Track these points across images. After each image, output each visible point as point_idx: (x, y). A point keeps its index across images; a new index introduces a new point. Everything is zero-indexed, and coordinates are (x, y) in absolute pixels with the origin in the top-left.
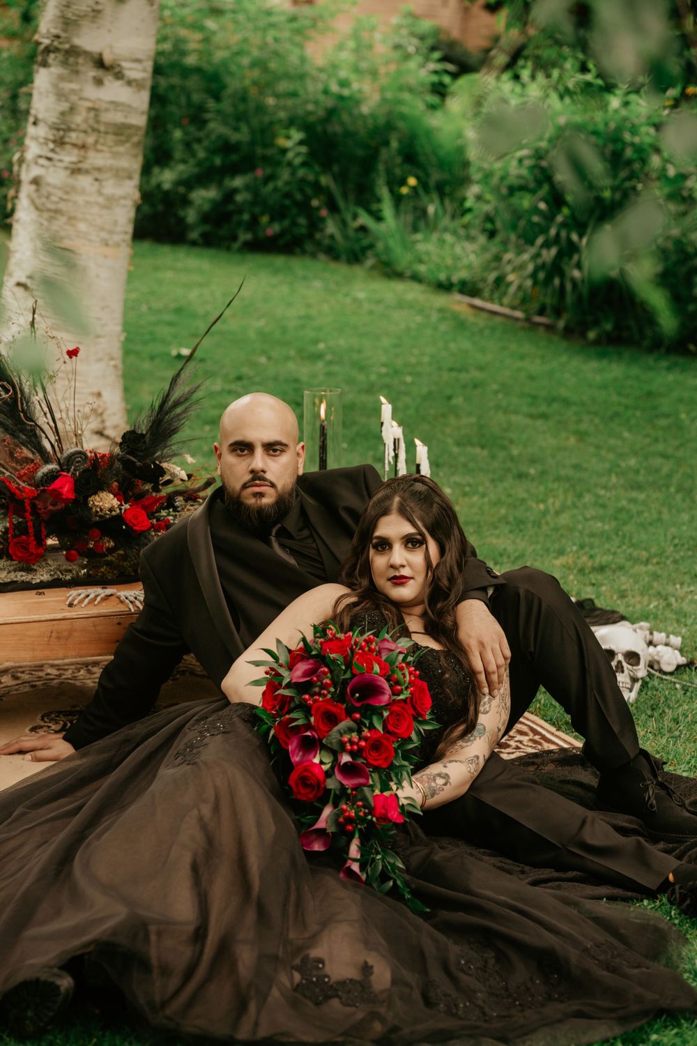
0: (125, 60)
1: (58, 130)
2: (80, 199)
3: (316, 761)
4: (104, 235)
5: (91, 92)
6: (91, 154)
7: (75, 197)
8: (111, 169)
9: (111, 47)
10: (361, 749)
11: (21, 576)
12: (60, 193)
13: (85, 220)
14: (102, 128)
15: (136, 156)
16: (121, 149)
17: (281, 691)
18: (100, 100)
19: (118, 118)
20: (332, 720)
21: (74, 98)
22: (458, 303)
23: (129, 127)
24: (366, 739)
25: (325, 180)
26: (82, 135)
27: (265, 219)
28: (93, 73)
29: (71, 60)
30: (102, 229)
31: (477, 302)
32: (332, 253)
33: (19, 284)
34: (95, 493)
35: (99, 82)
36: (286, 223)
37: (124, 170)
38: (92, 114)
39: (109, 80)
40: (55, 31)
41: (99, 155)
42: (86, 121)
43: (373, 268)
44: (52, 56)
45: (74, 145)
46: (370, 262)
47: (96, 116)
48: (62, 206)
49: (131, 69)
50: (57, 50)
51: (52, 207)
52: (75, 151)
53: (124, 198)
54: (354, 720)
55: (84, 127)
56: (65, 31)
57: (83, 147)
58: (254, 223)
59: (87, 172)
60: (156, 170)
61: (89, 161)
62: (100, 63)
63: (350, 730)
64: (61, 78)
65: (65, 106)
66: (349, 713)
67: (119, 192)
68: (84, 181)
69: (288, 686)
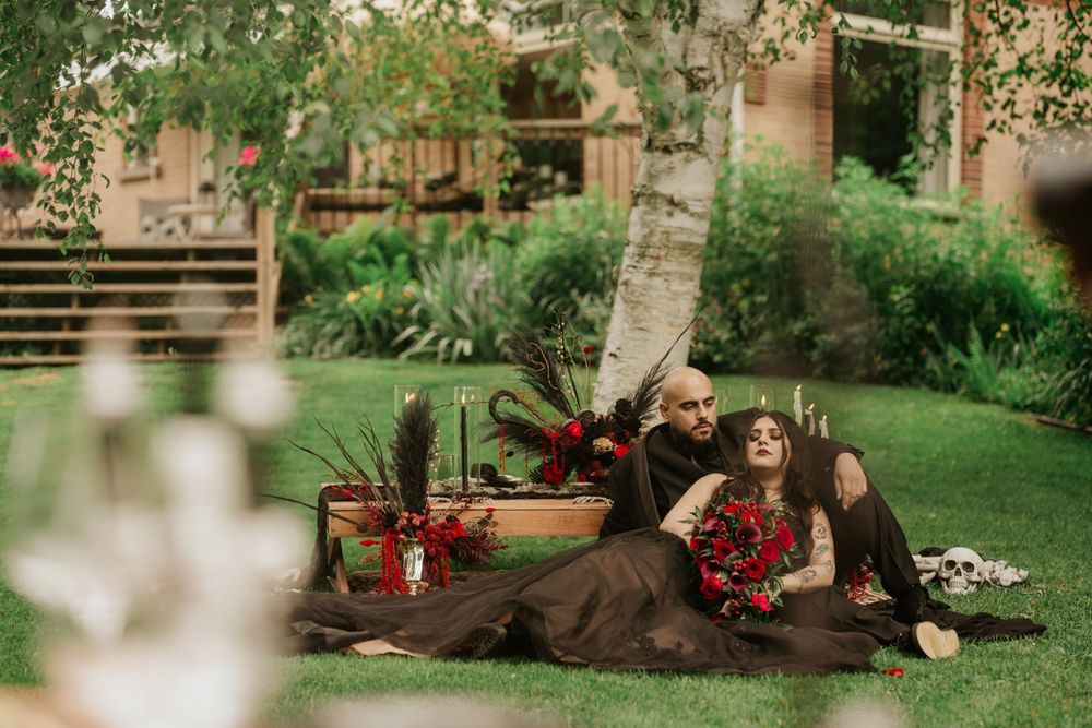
0: (690, 199)
1: (641, 247)
2: (654, 294)
3: (718, 577)
4: (670, 319)
5: (665, 221)
6: (663, 263)
7: (650, 292)
8: (677, 273)
9: (679, 191)
10: (743, 568)
11: (550, 491)
12: (640, 290)
13: (658, 308)
14: (671, 245)
15: (696, 265)
16: (685, 259)
17: (698, 537)
18: (671, 227)
19: (683, 238)
20: (727, 552)
21: (653, 225)
22: (1028, 420)
23: (692, 244)
24: (746, 563)
25: (931, 327)
26: (657, 250)
27: (878, 358)
28: (666, 208)
29: (652, 200)
30: (669, 314)
31: (1044, 418)
32: (934, 385)
33: (611, 355)
34: (597, 438)
35: (670, 214)
36: (895, 362)
37: (686, 274)
38: (665, 236)
39: (678, 213)
40: (643, 183)
41: (669, 263)
42: (660, 240)
43: (964, 395)
44: (640, 199)
45: (652, 257)
46: (962, 391)
47: (668, 237)
48: (641, 299)
49: (694, 206)
50: (644, 195)
51: (635, 299)
52: (652, 261)
53: (687, 293)
54: (740, 552)
55: (658, 245)
56: (650, 182)
57: (658, 258)
58: (869, 363)
59: (660, 275)
60: (791, 321)
61: (661, 268)
62: (672, 202)
63: (738, 558)
64: (645, 213)
65: (647, 231)
66: (737, 549)
67: (682, 289)
68: (657, 281)
69: (703, 534)
